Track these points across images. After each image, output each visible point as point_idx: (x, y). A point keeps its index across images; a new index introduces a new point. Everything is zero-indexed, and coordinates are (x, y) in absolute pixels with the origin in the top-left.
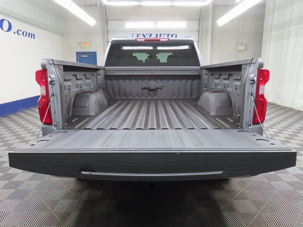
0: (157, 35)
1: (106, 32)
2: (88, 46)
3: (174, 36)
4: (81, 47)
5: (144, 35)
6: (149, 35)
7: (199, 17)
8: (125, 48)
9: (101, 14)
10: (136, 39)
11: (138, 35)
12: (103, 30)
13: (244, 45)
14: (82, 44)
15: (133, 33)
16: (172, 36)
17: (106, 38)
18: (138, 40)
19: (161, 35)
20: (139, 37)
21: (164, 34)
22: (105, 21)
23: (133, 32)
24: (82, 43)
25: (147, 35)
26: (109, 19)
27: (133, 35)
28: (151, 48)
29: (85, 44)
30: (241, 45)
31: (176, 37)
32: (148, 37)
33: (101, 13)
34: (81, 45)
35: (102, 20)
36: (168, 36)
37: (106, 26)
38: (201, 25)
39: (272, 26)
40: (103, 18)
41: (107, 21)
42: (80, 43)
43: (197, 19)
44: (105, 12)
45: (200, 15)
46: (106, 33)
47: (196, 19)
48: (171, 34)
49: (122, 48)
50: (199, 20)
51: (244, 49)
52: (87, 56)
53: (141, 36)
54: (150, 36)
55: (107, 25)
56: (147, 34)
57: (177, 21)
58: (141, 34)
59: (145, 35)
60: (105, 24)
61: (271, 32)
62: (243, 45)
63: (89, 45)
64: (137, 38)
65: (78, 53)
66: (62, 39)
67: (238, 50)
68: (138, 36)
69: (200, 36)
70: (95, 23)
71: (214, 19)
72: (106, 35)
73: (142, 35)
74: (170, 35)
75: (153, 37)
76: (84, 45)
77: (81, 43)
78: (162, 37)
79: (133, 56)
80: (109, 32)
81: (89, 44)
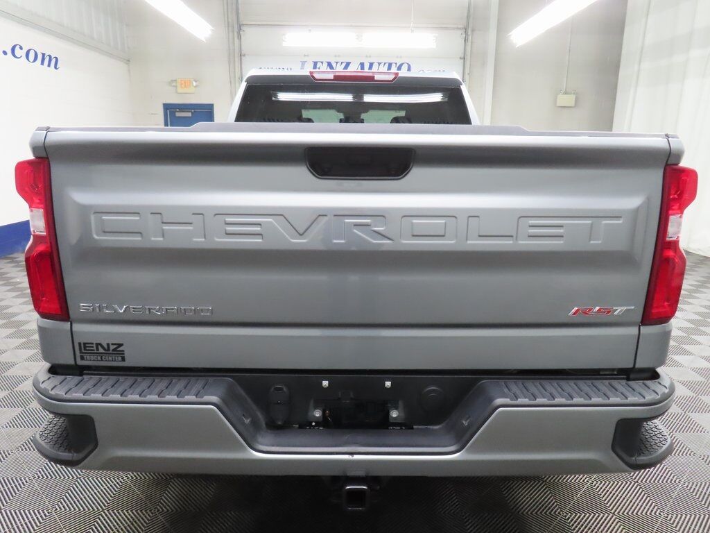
0: (362, 65)
1: (237, 56)
2: (191, 90)
3: (405, 68)
4: (177, 92)
5: (330, 64)
6: (344, 65)
7: (465, 24)
8: (283, 96)
9: (225, 11)
10: (311, 73)
11: (315, 64)
12: (229, 50)
13: (574, 93)
14: (178, 85)
15: (305, 59)
16: (399, 68)
17: (237, 70)
18: (317, 76)
19: (371, 65)
20: (317, 70)
21: (379, 64)
22: (236, 29)
23: (305, 56)
24: (179, 81)
25: (339, 64)
26: (244, 23)
27: (303, 63)
28: (348, 98)
29: (186, 83)
30: (566, 93)
31: (409, 69)
32: (339, 69)
33: (225, 7)
34: (176, 87)
35: (228, 26)
36: (389, 68)
37: (236, 41)
38: (469, 43)
39: (642, 48)
40: (230, 20)
41: (240, 29)
42: (172, 81)
43: (459, 26)
44: (234, 6)
45: (468, 17)
46: (237, 59)
47: (458, 28)
48: (396, 64)
49: (276, 96)
50: (466, 29)
51: (572, 104)
52: (189, 114)
53: (324, 67)
54: (346, 67)
55: (240, 37)
56: (337, 63)
57: (412, 31)
58: (322, 63)
59: (334, 65)
60: (236, 34)
61: (640, 64)
62: (571, 94)
63: (196, 87)
64: (312, 70)
65: (167, 107)
66: (129, 71)
67: (558, 105)
68: (315, 67)
69: (467, 71)
70: (210, 32)
71: (503, 28)
72: (237, 64)
73: (325, 65)
74: (393, 66)
75: (354, 69)
76: (183, 86)
77: (176, 80)
78: (375, 69)
79: (304, 117)
80: (244, 55)
81: (194, 84)
